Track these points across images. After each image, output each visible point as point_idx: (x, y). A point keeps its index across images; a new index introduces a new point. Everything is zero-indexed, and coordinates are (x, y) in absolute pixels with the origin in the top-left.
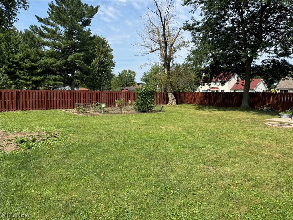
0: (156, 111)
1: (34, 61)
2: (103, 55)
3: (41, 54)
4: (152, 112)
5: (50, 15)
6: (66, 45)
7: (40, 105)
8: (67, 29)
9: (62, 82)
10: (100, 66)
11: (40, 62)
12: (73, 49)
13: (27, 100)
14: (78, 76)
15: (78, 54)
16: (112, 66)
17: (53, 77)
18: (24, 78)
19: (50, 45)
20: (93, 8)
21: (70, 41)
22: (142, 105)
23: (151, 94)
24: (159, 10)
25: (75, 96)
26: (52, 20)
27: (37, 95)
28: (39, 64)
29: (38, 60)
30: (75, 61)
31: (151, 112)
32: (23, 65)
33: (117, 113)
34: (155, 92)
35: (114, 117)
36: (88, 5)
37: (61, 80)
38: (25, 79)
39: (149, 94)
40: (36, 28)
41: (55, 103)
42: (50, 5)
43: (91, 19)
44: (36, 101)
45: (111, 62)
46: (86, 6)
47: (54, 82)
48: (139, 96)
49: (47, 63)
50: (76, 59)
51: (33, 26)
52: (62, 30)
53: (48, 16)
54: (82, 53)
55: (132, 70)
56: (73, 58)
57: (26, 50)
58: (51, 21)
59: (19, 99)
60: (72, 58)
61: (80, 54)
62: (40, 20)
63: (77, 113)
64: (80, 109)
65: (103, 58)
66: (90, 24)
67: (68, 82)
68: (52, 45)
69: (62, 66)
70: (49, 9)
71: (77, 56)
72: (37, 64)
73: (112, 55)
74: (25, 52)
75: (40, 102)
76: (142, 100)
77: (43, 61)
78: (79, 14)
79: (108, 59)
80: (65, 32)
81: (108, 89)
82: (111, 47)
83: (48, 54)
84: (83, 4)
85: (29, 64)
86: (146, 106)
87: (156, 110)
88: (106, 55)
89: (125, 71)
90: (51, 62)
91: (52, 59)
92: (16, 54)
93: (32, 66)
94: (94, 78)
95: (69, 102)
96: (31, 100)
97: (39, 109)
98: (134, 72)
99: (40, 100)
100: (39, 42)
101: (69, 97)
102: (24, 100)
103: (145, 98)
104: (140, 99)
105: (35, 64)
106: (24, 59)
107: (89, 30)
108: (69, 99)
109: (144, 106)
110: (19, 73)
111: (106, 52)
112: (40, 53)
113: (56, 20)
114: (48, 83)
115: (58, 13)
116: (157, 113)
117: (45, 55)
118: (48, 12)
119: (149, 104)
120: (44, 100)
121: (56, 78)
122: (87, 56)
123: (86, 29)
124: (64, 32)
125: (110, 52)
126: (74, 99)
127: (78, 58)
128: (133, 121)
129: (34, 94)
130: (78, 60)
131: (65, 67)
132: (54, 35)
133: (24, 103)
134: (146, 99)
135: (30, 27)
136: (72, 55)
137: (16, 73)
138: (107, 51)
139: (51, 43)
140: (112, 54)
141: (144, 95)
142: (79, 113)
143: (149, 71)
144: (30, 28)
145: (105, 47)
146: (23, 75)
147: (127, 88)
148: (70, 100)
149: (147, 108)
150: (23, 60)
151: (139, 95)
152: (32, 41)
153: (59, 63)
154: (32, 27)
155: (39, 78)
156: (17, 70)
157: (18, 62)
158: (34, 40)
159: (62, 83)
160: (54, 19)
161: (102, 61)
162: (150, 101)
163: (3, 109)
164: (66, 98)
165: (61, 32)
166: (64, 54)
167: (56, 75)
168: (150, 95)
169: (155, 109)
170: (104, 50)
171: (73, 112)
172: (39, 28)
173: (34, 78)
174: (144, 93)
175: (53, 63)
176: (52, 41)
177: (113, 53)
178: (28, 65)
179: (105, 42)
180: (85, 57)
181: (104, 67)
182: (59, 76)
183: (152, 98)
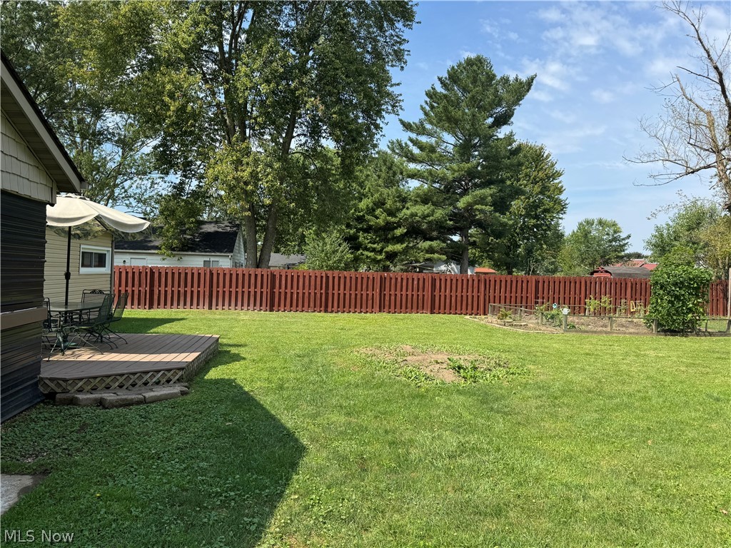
0: (709, 333)
1: (391, 213)
2: (537, 189)
3: (405, 197)
4: (698, 335)
5: (426, 114)
6: (456, 174)
7: (420, 305)
8: (461, 139)
9: (443, 254)
10: (528, 215)
11: (402, 214)
12: (470, 181)
13: (398, 293)
14: (478, 240)
15: (483, 191)
16: (558, 212)
17: (427, 244)
18: (372, 248)
19: (423, 177)
20: (521, 83)
21: (467, 165)
22: (669, 314)
23: (695, 285)
24: (716, 68)
25: (488, 286)
26: (431, 123)
27: (415, 282)
28: (401, 219)
29: (399, 210)
30: (475, 207)
31: (692, 335)
32: (373, 222)
33: (601, 332)
34: (708, 281)
35: (594, 339)
36: (510, 79)
37: (442, 251)
38: (374, 250)
39: (689, 287)
40: (400, 145)
41: (448, 301)
42: (428, 94)
43: (514, 109)
44: (413, 295)
45: (558, 202)
46: (505, 80)
47: (428, 256)
48: (661, 292)
49: (416, 216)
50: (476, 203)
51: (395, 141)
52: (449, 141)
53: (423, 117)
54: (490, 189)
55: (609, 219)
56: (470, 200)
57: (378, 191)
58: (428, 126)
59: (385, 290)
60: (468, 202)
61: (487, 191)
62: (407, 126)
63: (500, 325)
64: (506, 315)
65: (537, 194)
66: (512, 119)
67: (456, 254)
68: (427, 177)
69: (446, 220)
70: (426, 102)
71: (480, 197)
72: (398, 219)
73: (560, 185)
74: (376, 195)
75: (421, 297)
76: (670, 302)
77: (408, 212)
78: (489, 103)
79: (549, 197)
80: (455, 146)
81: (547, 271)
82: (557, 168)
83: (418, 195)
84: (498, 78)
85: (382, 218)
86: (681, 318)
87: (709, 330)
88: (545, 188)
89: (590, 223)
90: (424, 213)
91: (426, 206)
92: (360, 200)
93: (388, 223)
94: (511, 244)
95: (475, 299)
96: (404, 293)
97: (417, 312)
98: (614, 225)
99: (420, 293)
100: (401, 173)
101: (476, 290)
102: (392, 292)
103: (677, 297)
104: (662, 299)
105: (393, 219)
106: (374, 210)
107: (511, 134)
108: (475, 294)
109: (675, 317)
110: (364, 237)
111: (544, 180)
112: (404, 195)
113: (439, 123)
114: (415, 256)
115: (445, 109)
116: (714, 338)
117: (413, 198)
118: (422, 108)
119: (688, 313)
120: (428, 294)
121: (432, 248)
122: (502, 194)
123: (502, 132)
124: (452, 147)
125: (554, 179)
126: (485, 295)
127: (482, 200)
128: (652, 353)
129: (410, 281)
130: (482, 205)
131: (451, 223)
132: (433, 156)
133: (393, 298)
134: (680, 300)
135: (389, 144)
136: (470, 196)
137: (358, 238)
138: (548, 178)
139: (426, 174)
140: (560, 182)
141: (673, 288)
142: (505, 325)
143: (671, 224)
144: (388, 146)
145: (542, 169)
146: (370, 242)
147: (606, 268)
148: (478, 296)
149: (684, 323)
150: (371, 211)
151: (661, 288)
152: (391, 172)
153: (439, 213)
154: (392, 143)
155: (398, 247)
156: (361, 232)
157: (364, 216)
158: (394, 168)
159: (444, 257)
160: (435, 121)
161: (533, 202)
162: (693, 304)
163: (358, 310)
164: (470, 290)
165: (446, 147)
166: (450, 195)
167: (431, 239)
168: (694, 288)
169: (706, 328)
170: (541, 174)
171: (491, 320)
172: (406, 144)
173: (390, 248)
174: (675, 284)
175: (428, 216)
176: (428, 167)
177: (563, 181)
178: (381, 222)
179: (543, 156)
180: (496, 196)
181: (537, 217)
182: (438, 242)
183: (698, 297)
